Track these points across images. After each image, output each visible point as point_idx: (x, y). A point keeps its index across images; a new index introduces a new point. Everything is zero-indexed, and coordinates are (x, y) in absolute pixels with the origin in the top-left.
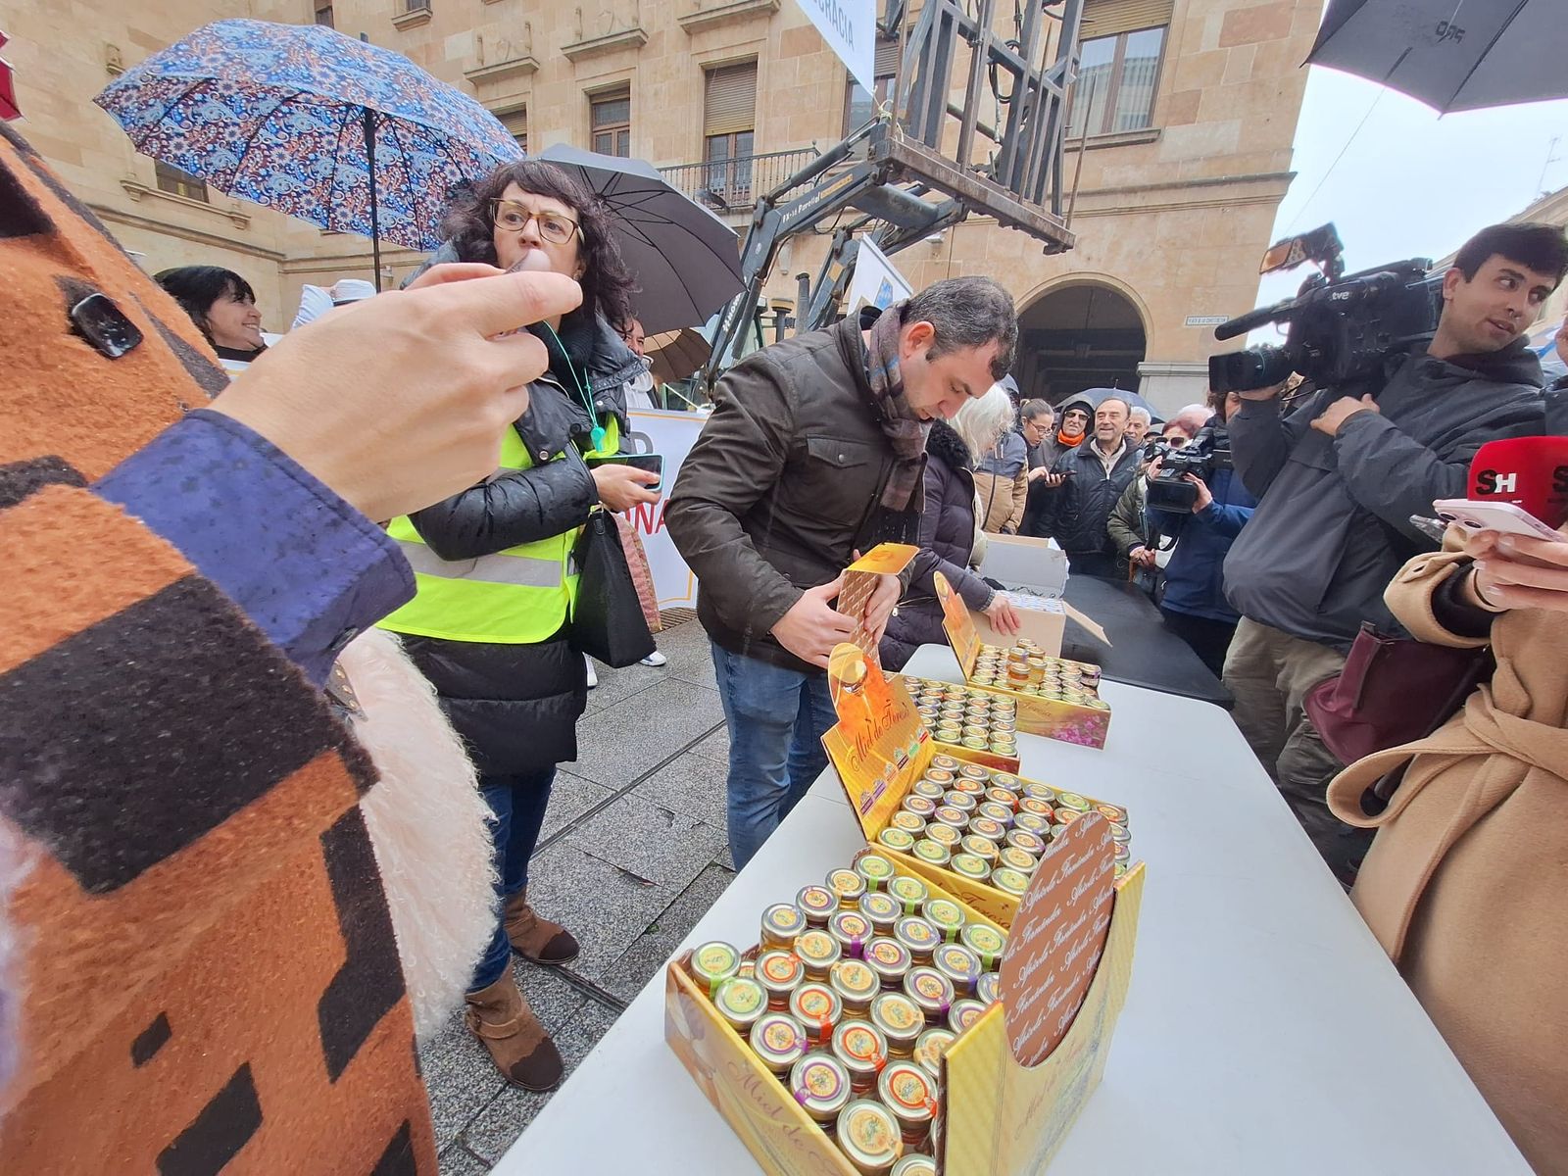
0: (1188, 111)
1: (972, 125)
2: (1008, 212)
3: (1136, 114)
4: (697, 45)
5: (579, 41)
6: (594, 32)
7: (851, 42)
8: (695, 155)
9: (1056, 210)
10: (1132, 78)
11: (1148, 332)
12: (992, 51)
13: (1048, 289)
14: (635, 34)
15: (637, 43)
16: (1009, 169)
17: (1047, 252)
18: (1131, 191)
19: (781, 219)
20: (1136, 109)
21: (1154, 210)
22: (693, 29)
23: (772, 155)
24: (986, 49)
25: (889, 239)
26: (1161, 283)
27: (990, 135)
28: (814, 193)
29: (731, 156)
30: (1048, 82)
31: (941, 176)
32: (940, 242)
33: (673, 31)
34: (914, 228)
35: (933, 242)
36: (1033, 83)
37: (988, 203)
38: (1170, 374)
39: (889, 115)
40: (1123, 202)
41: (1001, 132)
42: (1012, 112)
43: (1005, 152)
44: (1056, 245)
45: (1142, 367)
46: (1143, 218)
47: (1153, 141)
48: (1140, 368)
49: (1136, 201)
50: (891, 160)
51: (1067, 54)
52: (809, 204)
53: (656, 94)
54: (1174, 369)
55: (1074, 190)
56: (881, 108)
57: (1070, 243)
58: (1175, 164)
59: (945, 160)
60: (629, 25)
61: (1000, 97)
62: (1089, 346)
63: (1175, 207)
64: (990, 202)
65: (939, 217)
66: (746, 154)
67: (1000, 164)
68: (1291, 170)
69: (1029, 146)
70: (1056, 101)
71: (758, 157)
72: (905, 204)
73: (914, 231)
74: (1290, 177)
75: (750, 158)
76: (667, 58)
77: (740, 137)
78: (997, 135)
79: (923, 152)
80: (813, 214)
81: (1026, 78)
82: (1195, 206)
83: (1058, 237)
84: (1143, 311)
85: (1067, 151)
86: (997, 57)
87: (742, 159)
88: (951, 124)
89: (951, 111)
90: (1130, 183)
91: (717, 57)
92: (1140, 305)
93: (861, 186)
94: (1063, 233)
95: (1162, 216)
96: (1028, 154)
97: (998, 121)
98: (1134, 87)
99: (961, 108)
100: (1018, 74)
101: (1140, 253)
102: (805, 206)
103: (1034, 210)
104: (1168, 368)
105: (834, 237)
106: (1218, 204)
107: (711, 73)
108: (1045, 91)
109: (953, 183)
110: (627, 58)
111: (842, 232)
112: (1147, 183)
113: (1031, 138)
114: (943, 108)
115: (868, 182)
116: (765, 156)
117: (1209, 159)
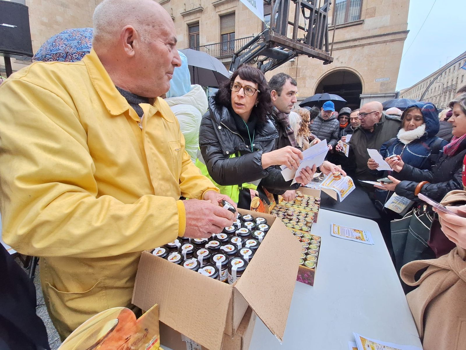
0: (372, 13)
1: (297, 27)
2: (310, 53)
3: (355, 15)
4: (217, 10)
5: (185, 11)
6: (189, 9)
7: (255, 7)
8: (218, 40)
9: (327, 50)
10: (353, 4)
11: (363, 84)
12: (302, 4)
13: (329, 73)
14: (200, 8)
15: (200, 11)
16: (310, 39)
17: (324, 64)
18: (355, 40)
19: (240, 60)
20: (355, 14)
21: (363, 45)
22: (216, 6)
23: (240, 39)
24: (300, 4)
25: (274, 63)
26: (366, 68)
27: (303, 29)
28: (249, 52)
29: (229, 40)
30: (321, 11)
31: (287, 44)
32: (293, 61)
33: (211, 7)
34: (281, 59)
35: (291, 61)
36: (316, 12)
37: (303, 51)
38: (370, 97)
39: (269, 27)
40: (352, 44)
41: (307, 28)
42: (310, 22)
43: (308, 34)
44: (327, 61)
45: (361, 96)
46: (360, 48)
47: (361, 24)
48: (360, 96)
49: (356, 43)
50: (270, 41)
51: (327, 2)
52: (248, 55)
53: (206, 24)
54: (372, 96)
55: (333, 42)
56: (267, 25)
57: (332, 60)
58: (369, 30)
59: (288, 39)
60: (199, 6)
61: (306, 17)
62: (344, 90)
63: (370, 44)
64: (304, 50)
65: (289, 56)
66: (233, 39)
67: (307, 37)
68: (407, 30)
69: (316, 31)
70: (324, 17)
71: (236, 40)
72: (278, 52)
73: (281, 61)
74: (408, 32)
75: (234, 40)
76: (209, 14)
77: (231, 34)
78: (306, 29)
79: (281, 37)
80: (249, 58)
81: (314, 11)
82: (376, 43)
83: (328, 59)
84: (361, 78)
85: (329, 30)
86: (304, 6)
87: (232, 41)
88: (290, 28)
89: (290, 23)
90: (354, 38)
91: (223, 12)
92: (359, 76)
93: (263, 49)
94: (329, 58)
95: (365, 47)
96: (316, 34)
97: (306, 25)
98: (354, 7)
99: (293, 22)
100: (311, 10)
101: (359, 60)
102: (247, 56)
103: (320, 51)
104: (370, 96)
105: (258, 64)
106: (385, 42)
107: (222, 17)
108: (321, 14)
109: (291, 46)
110: (198, 15)
111: (260, 62)
112: (360, 37)
113: (317, 29)
114: (287, 23)
115: (265, 47)
116: (238, 39)
117: (380, 28)
